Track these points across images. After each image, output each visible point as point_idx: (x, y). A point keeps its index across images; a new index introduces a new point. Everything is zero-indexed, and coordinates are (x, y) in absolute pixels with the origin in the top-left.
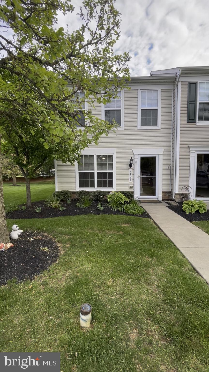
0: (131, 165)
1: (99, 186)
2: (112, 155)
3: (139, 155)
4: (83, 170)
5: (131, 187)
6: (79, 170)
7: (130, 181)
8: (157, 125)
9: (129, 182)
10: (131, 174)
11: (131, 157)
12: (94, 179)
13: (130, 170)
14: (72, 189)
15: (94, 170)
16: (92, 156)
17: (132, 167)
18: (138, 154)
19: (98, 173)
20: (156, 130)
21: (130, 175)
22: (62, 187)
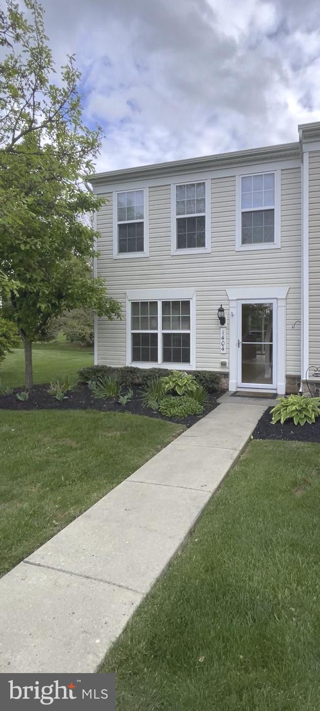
0: (222, 321)
1: (166, 359)
2: (189, 301)
3: (238, 299)
4: (138, 329)
5: (223, 364)
6: (133, 328)
7: (222, 352)
8: (273, 241)
9: (219, 354)
10: (223, 338)
11: (221, 305)
12: (157, 346)
13: (222, 329)
14: (119, 362)
15: (156, 329)
16: (154, 304)
17: (226, 325)
18: (236, 298)
19: (164, 335)
20: (272, 251)
21: (221, 340)
22: (105, 359)
